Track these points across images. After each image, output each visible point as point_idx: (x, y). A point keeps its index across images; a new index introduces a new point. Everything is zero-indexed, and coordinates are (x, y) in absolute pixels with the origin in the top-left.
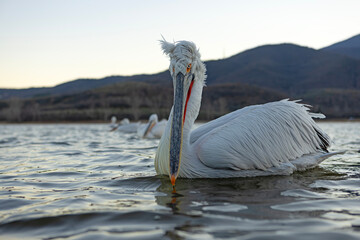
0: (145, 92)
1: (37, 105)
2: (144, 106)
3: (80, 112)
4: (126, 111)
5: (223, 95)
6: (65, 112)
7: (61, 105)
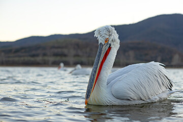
0: (77, 46)
2: (76, 55)
3: (32, 59)
4: (64, 59)
5: (132, 49)
6: (22, 59)
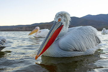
1: (28, 28)
7: (32, 28)
